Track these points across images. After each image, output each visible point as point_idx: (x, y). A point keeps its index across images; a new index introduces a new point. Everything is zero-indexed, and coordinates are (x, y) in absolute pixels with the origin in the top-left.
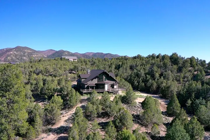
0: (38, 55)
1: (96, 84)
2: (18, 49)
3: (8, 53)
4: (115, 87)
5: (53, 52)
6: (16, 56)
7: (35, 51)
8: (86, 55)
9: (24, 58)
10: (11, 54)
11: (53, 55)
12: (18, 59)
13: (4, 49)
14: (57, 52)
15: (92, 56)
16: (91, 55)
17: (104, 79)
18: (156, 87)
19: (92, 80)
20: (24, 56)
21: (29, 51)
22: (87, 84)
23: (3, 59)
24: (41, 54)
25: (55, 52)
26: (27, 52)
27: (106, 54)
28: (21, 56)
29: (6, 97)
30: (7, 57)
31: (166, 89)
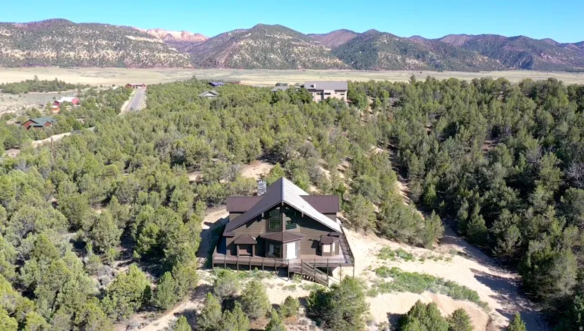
0: (306, 46)
2: (259, 31)
3: (234, 43)
4: (326, 248)
5: (350, 37)
6: (253, 50)
7: (299, 36)
8: (444, 45)
9: (272, 56)
10: (241, 47)
11: (349, 44)
12: (257, 59)
13: (227, 33)
14: (360, 37)
15: (464, 46)
16: (461, 42)
17: (284, 224)
18: (517, 243)
19: (249, 223)
20: (272, 51)
21: (286, 37)
22: (232, 237)
23: (223, 61)
24: (316, 44)
25: (354, 36)
26: (280, 40)
27: (512, 39)
28: (265, 50)
30: (231, 56)
31: (536, 267)
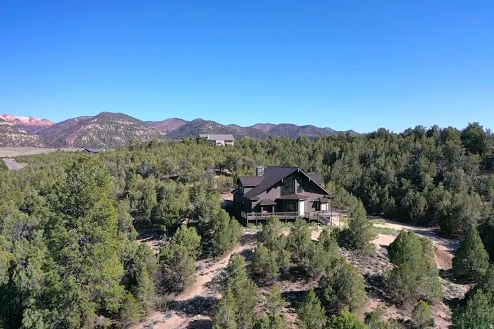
0: (147, 131)
1: (277, 200)
2: (104, 118)
3: (83, 127)
4: (323, 207)
5: (181, 124)
6: (99, 133)
7: (139, 123)
8: (256, 131)
9: (117, 138)
10: (89, 130)
11: (181, 130)
12: (104, 141)
13: (74, 119)
14: (189, 124)
15: (270, 132)
16: (267, 129)
17: (296, 188)
18: (425, 208)
19: (268, 190)
20: (117, 134)
21: (128, 123)
23: (72, 142)
24: (153, 129)
25: (184, 124)
26: (123, 125)
27: (303, 127)
28: (110, 133)
29: (77, 227)
30: (80, 137)
31: (451, 214)
